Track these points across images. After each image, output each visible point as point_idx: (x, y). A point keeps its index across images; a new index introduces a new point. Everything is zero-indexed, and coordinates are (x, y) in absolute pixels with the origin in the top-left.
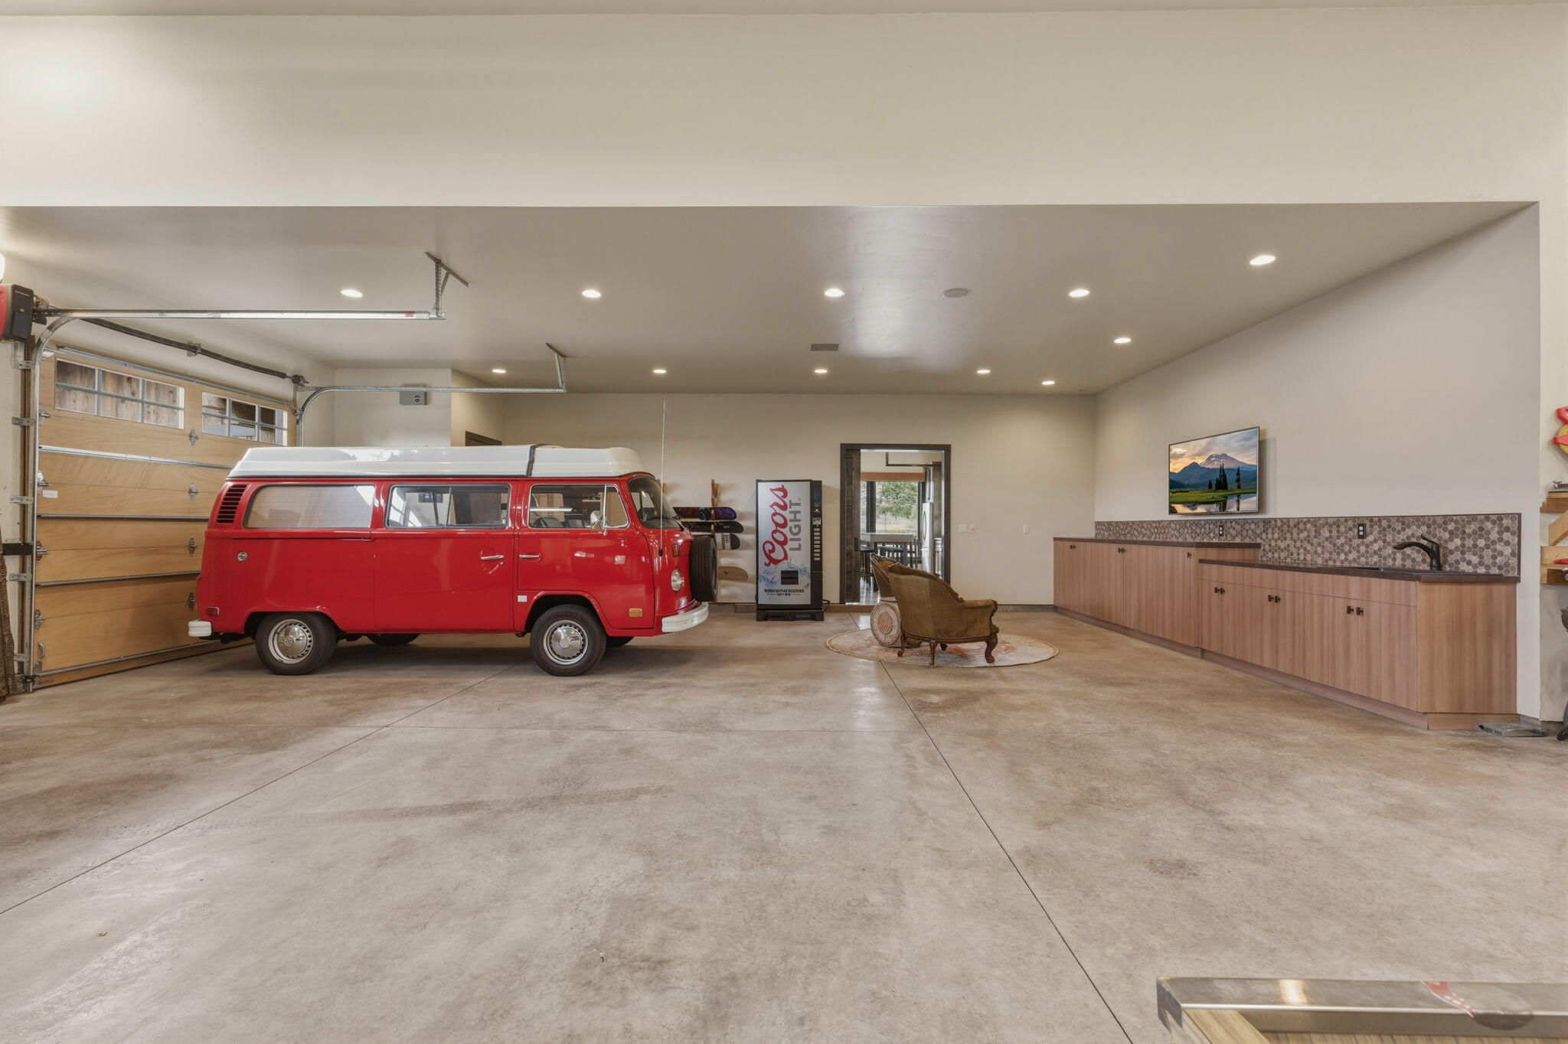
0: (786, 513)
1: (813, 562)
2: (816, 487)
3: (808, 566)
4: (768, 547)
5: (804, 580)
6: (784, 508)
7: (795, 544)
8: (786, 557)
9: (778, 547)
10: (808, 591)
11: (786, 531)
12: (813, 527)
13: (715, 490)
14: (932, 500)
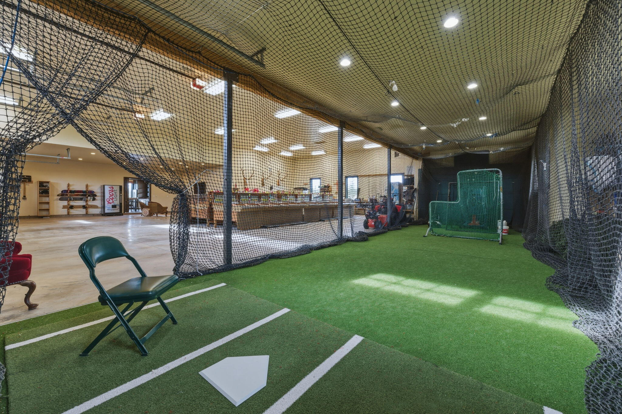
0: (113, 192)
1: (120, 203)
2: (121, 187)
3: (119, 204)
4: (108, 200)
5: (118, 207)
6: (113, 191)
7: (116, 199)
8: (113, 202)
9: (111, 200)
10: (119, 209)
11: (113, 196)
12: (120, 195)
13: (87, 186)
14: (137, 189)
